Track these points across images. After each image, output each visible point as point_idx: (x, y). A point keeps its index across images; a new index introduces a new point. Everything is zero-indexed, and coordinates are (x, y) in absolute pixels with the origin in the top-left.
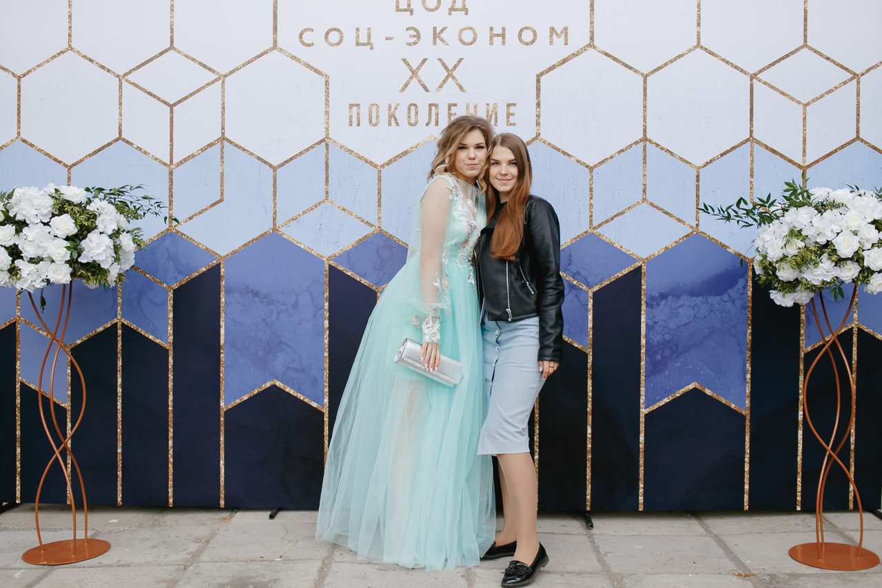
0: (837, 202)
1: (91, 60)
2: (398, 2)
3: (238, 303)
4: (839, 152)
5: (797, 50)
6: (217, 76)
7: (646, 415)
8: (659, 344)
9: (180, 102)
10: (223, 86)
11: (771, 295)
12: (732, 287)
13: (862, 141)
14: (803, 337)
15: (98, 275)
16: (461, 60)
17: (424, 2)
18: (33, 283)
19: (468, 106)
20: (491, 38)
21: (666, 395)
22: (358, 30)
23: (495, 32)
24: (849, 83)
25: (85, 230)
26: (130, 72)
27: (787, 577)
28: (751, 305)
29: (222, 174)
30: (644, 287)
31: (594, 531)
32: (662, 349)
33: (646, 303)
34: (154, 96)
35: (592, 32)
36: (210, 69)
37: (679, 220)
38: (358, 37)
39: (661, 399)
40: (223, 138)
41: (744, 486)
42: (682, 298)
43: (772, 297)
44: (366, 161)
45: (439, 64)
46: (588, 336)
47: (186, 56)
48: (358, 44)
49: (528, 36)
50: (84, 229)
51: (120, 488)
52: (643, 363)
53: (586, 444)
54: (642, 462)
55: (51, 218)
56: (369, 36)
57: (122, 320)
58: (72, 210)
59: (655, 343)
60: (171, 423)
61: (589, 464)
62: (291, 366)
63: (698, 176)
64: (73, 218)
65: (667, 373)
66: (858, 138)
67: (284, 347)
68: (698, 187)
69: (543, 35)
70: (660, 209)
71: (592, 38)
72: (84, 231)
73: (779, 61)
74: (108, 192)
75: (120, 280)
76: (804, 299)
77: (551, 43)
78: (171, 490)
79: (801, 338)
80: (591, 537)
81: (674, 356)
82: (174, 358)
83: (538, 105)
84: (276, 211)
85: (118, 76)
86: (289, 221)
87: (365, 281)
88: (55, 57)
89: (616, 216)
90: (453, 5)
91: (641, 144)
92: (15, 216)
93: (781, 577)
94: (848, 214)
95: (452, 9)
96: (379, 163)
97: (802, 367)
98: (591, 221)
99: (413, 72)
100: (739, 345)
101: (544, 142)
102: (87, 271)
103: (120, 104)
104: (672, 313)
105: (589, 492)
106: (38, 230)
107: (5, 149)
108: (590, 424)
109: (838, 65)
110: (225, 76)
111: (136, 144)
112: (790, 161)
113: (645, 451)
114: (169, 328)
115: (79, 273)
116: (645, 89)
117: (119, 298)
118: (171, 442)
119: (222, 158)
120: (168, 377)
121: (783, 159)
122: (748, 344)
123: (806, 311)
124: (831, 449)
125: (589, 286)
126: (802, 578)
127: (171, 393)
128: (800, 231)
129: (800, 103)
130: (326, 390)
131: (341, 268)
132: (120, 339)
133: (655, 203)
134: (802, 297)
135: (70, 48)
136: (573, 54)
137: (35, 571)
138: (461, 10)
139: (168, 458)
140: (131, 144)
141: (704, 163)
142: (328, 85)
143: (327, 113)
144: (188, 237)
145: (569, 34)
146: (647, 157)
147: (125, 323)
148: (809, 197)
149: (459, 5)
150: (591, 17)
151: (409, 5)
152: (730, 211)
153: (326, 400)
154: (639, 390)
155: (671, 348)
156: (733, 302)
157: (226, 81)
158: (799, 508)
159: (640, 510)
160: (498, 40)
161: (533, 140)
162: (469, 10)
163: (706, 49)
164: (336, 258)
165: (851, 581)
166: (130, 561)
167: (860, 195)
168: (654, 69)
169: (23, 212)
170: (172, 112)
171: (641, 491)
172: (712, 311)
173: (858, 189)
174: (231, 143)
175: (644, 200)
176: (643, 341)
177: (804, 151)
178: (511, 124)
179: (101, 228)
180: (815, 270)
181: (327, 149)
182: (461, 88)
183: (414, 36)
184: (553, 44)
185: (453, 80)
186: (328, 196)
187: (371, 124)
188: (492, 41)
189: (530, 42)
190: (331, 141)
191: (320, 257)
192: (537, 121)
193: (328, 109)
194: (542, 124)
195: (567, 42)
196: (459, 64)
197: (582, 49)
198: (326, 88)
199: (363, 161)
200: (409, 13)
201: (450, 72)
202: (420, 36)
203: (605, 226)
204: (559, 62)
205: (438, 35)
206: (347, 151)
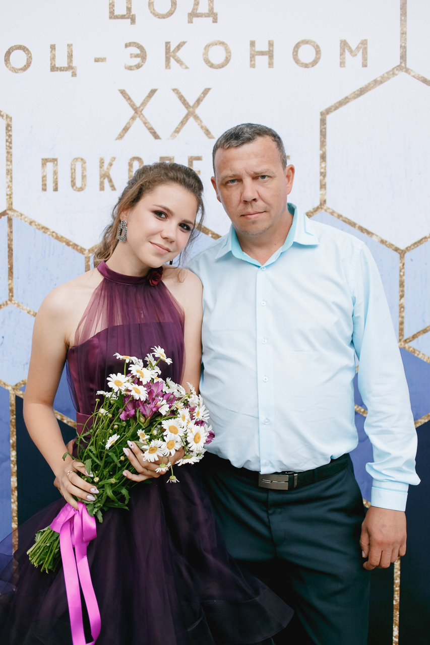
2: (112, 5)
16: (206, 92)
17: (151, 4)
20: (252, 57)
22: (53, 47)
23: (258, 48)
35: (404, 48)
38: (53, 58)
44: (68, 244)
45: (175, 97)
48: (53, 69)
49: (306, 53)
56: (70, 56)
69: (331, 52)
71: (403, 57)
77: (342, 64)
83: (323, 157)
87: (69, 419)
90: (194, 9)
95: (193, 15)
96: (87, 246)
98: (401, 330)
99: (136, 110)
101: (332, 213)
108: (397, 622)
136: (375, 81)
138: (207, 15)
142: (11, 130)
143: (9, 172)
145: (369, 50)
149: (203, 8)
150: (401, 25)
151: (129, 9)
160: (262, 61)
161: (316, 210)
162: (219, 16)
181: (10, 226)
182: (207, 132)
183: (137, 56)
184: (344, 66)
185: (196, 122)
186: (12, 296)
187: (75, 188)
188: (253, 62)
189: (310, 63)
190: (16, 214)
191: (3, 386)
192: (321, 182)
193: (11, 167)
194: (328, 186)
195: (366, 63)
196: (204, 97)
197: (387, 73)
198: (7, 135)
199: (64, 244)
200: (129, 20)
201: (191, 109)
202: (146, 56)
203: (420, 338)
204: (355, 92)
205: (172, 54)
206: (39, 229)
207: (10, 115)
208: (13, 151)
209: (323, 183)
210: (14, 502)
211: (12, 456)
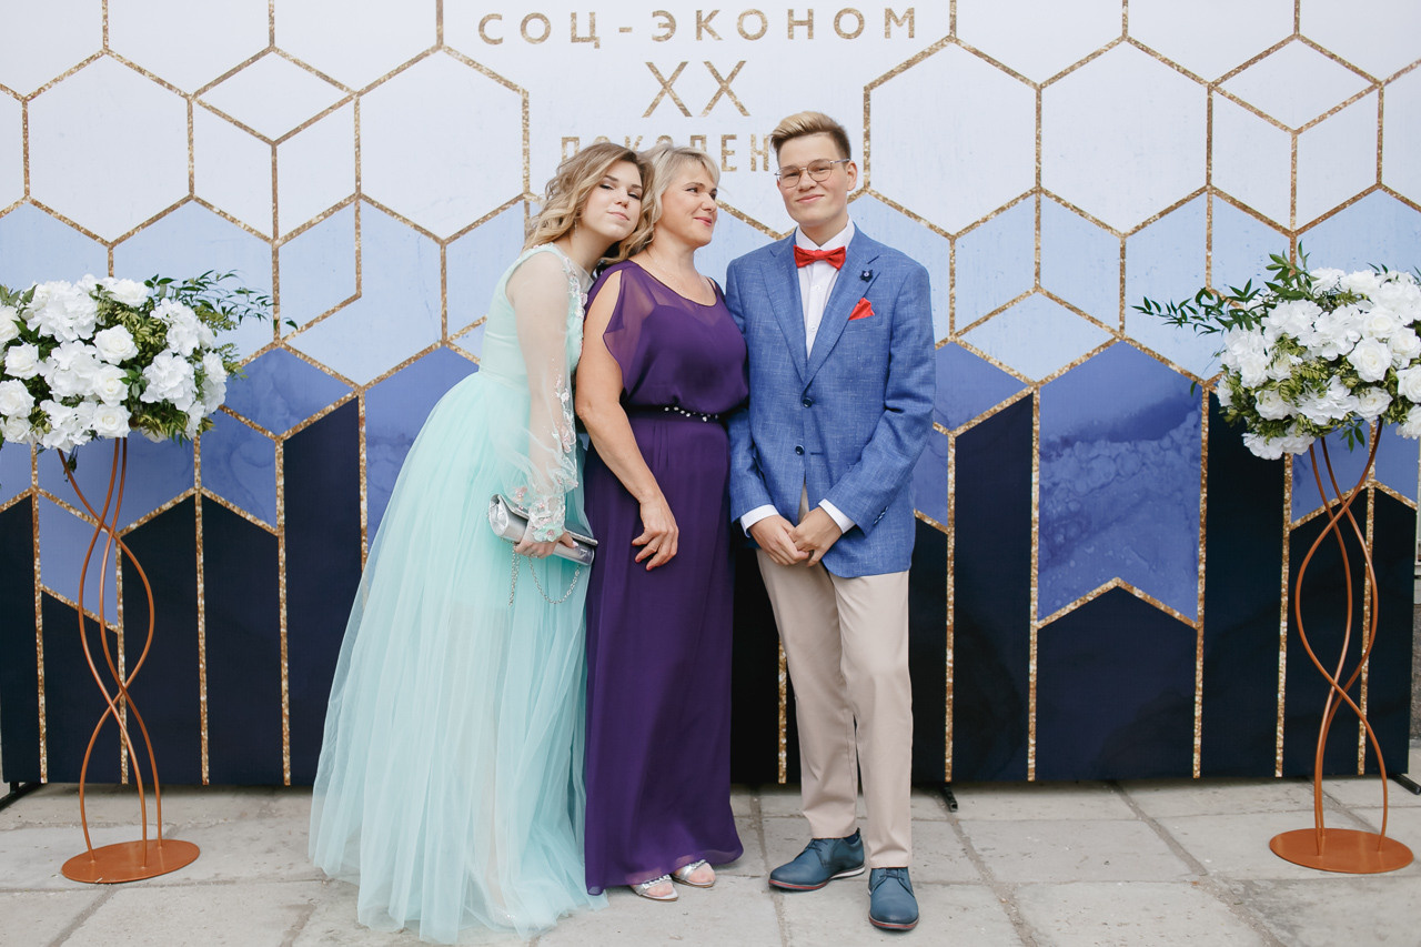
0: (1355, 291)
1: (140, 70)
3: (388, 460)
4: (1349, 207)
5: (1283, 43)
6: (347, 94)
7: (1039, 631)
8: (1060, 518)
9: (287, 136)
10: (356, 110)
11: (1245, 440)
12: (1176, 425)
13: (1386, 189)
14: (1289, 505)
15: (171, 421)
16: (741, 64)
18: (71, 438)
19: (753, 140)
20: (790, 28)
21: (1072, 598)
22: (574, 16)
23: (797, 17)
24: (1366, 97)
25: (151, 350)
26: (205, 89)
27: (1271, 886)
28: (1206, 454)
29: (358, 253)
30: (1036, 428)
31: (959, 814)
32: (1065, 527)
33: (1040, 453)
34: (246, 128)
35: (953, 17)
36: (334, 83)
37: (1093, 320)
38: (574, 28)
39: (1063, 605)
40: (359, 195)
41: (1193, 740)
42: (1097, 444)
43: (1247, 443)
45: (707, 71)
46: (948, 506)
47: (296, 62)
48: (575, 39)
49: (849, 24)
50: (148, 348)
51: (205, 757)
52: (1034, 549)
53: (944, 678)
54: (1032, 704)
55: (95, 332)
56: (593, 26)
57: (203, 491)
58: (128, 318)
59: (1055, 517)
60: (284, 654)
61: (949, 709)
63: (1123, 249)
64: (130, 331)
65: (1072, 563)
66: (1379, 184)
68: (1123, 266)
69: (875, 21)
70: (1062, 303)
71: (953, 27)
72: (148, 353)
73: (1254, 61)
74: (181, 286)
75: (205, 429)
76: (1299, 446)
77: (887, 34)
78: (286, 759)
79: (1285, 506)
80: (955, 823)
81: (1085, 536)
82: (287, 551)
84: (446, 312)
85: (185, 96)
86: (468, 327)
88: (81, 65)
89: (992, 314)
91: (1033, 198)
92: (38, 329)
93: (1262, 884)
94: (1372, 312)
97: (1286, 552)
98: (952, 322)
99: (665, 84)
100: (1187, 518)
101: (877, 196)
102: (154, 415)
103: (191, 141)
104: (1082, 468)
105: (949, 752)
106: (75, 353)
107: (6, 217)
108: (952, 645)
109: (1349, 66)
110: (360, 94)
111: (218, 205)
112: (1271, 223)
113: (1038, 688)
114: (278, 502)
115: (142, 420)
116: (1039, 109)
117: (197, 456)
118: (285, 684)
119: (358, 227)
120: (279, 581)
121: (1259, 221)
122: (1201, 517)
123: (1294, 463)
124: (1339, 683)
125: (949, 426)
126: (1294, 887)
127: (284, 606)
128: (1294, 341)
129: (1286, 129)
132: (199, 520)
133: (1055, 293)
134: (1295, 443)
135: (107, 50)
136: (923, 53)
137: (86, 893)
139: (281, 709)
140: (210, 207)
141: (1132, 227)
142: (527, 107)
143: (526, 152)
144: (305, 356)
145: (916, 19)
146: (1042, 219)
147: (208, 495)
148: (1309, 283)
152: (1184, 308)
154: (1029, 592)
155: (1080, 524)
156: (1178, 449)
157: (361, 101)
158: (1279, 774)
159: (1030, 779)
160: (801, 31)
161: (861, 193)
163: (1136, 43)
165: (1373, 890)
166: (235, 875)
167: (1389, 280)
168: (1054, 75)
169: (50, 323)
170: (274, 153)
171: (1032, 750)
172: (1144, 464)
173: (1386, 270)
174: (372, 202)
175: (1037, 288)
176: (1035, 514)
177: (1293, 207)
179: (174, 346)
180: (1318, 401)
181: (527, 211)
182: (742, 109)
183: (665, 26)
184: (889, 37)
185: (731, 97)
188: (791, 33)
189: (853, 34)
190: (533, 198)
192: (865, 162)
193: (527, 146)
194: (872, 167)
195: (914, 33)
196: (738, 71)
197: (936, 44)
198: (523, 112)
201: (725, 84)
202: (675, 26)
203: (974, 330)
204: (900, 65)
205: (704, 24)
207: (528, 90)
208: (530, 129)
209: (868, 164)
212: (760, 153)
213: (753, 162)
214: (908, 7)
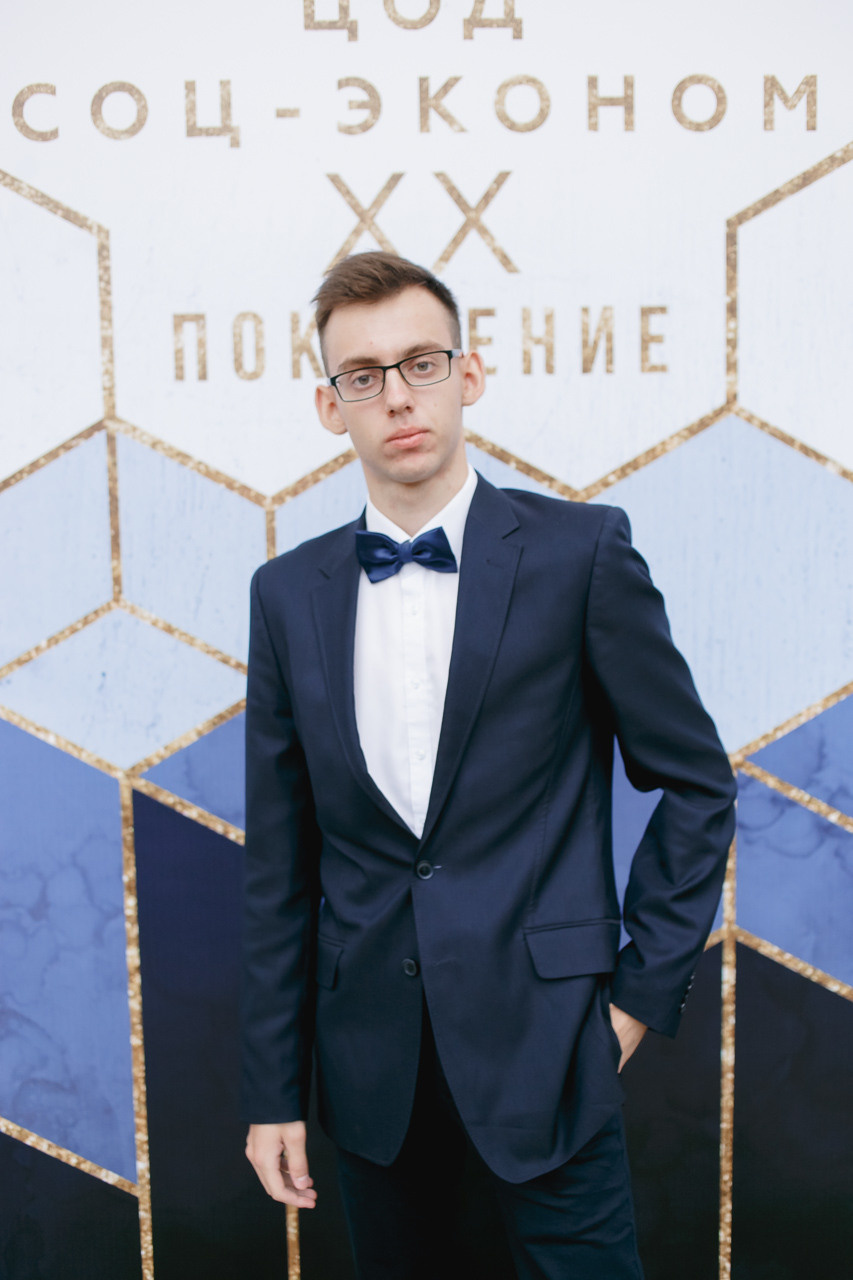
2: (309, 1)
16: (502, 179)
19: (526, 317)
20: (592, 109)
22: (190, 87)
23: (603, 91)
38: (191, 110)
44: (230, 485)
45: (439, 189)
48: (193, 131)
49: (698, 102)
56: (226, 106)
62: (39, 1075)
67: (13, 1024)
69: (746, 100)
77: (768, 124)
83: (732, 310)
86: (10, 667)
90: (477, 10)
95: (474, 23)
96: (269, 490)
99: (362, 215)
101: (750, 419)
130: (142, 1137)
131: (167, 798)
136: (832, 158)
138: (501, 24)
142: (107, 258)
143: (107, 342)
145: (820, 96)
151: (344, 10)
153: (143, 1165)
160: (612, 116)
161: (719, 413)
162: (525, 27)
164: (153, 771)
178: (654, 369)
181: (113, 452)
182: (506, 261)
183: (362, 106)
184: (772, 129)
185: (483, 238)
186: (120, 592)
187: (241, 373)
188: (593, 120)
189: (706, 123)
190: (122, 427)
191: (105, 770)
192: (728, 357)
193: (108, 333)
194: (742, 366)
195: (815, 122)
196: (498, 189)
198: (100, 268)
199: (222, 486)
200: (344, 33)
201: (472, 215)
202: (380, 105)
204: (792, 181)
205: (433, 102)
206: (172, 457)
207: (106, 225)
208: (114, 299)
209: (732, 360)
210: (134, 997)
211: (129, 908)
212: (538, 342)
213: (527, 359)
214: (810, 74)
